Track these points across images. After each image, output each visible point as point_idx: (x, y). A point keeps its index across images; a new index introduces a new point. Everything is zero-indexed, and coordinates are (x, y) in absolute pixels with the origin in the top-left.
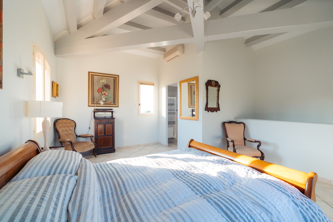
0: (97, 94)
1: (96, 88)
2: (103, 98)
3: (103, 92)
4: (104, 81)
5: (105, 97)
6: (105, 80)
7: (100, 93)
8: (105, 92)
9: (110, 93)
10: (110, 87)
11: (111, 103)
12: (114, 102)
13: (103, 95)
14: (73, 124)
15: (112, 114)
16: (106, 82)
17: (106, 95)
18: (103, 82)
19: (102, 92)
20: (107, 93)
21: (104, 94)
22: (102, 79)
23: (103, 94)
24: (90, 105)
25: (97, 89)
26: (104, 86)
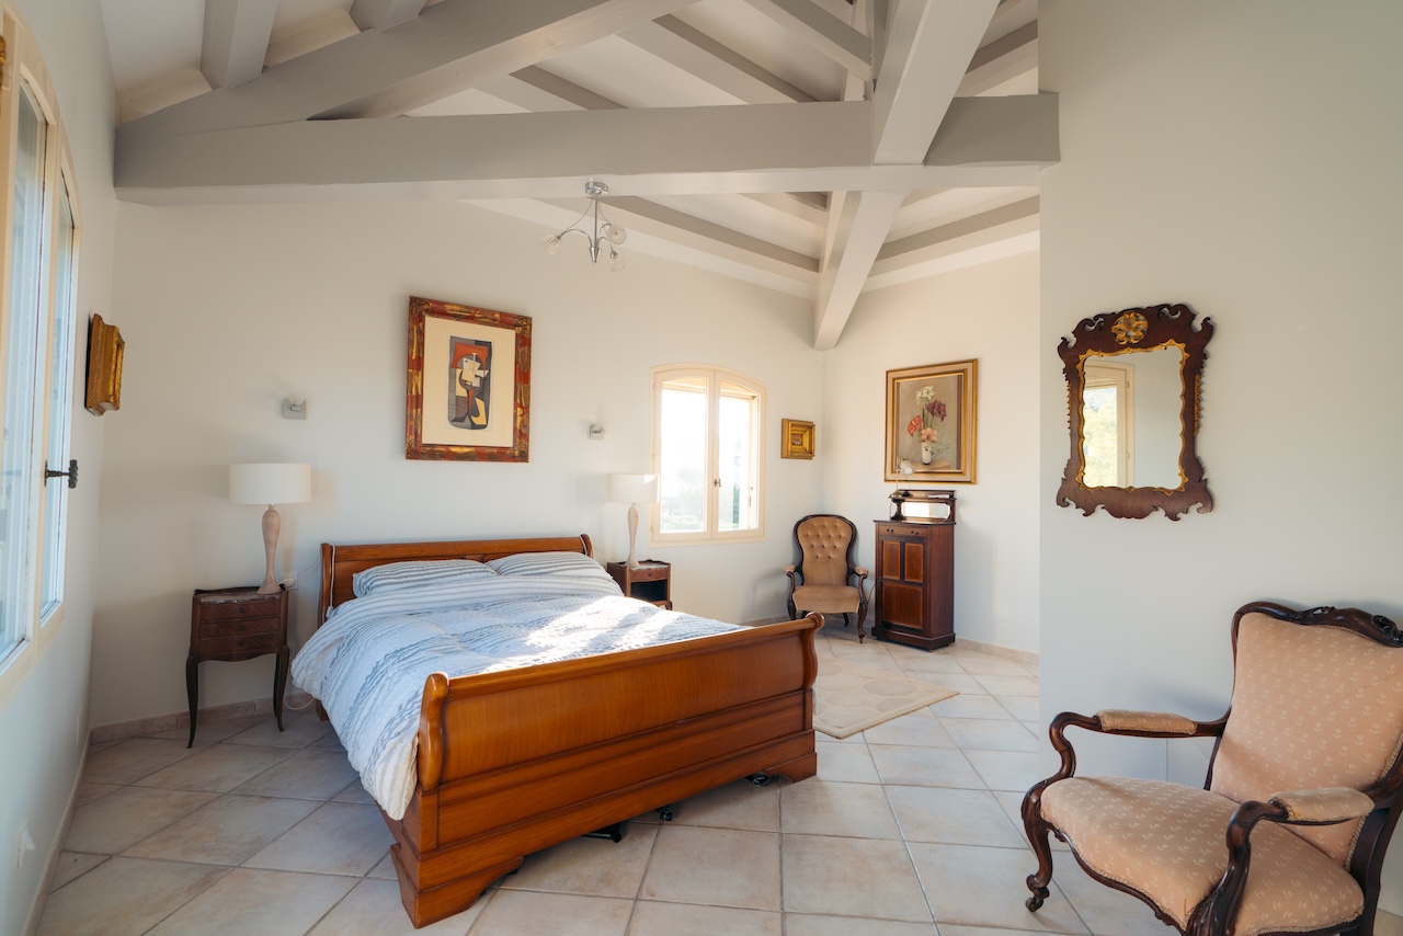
0: (907, 440)
1: (905, 420)
2: (924, 450)
3: (923, 431)
4: (927, 393)
5: (929, 449)
6: (931, 388)
7: (916, 433)
8: (929, 429)
9: (944, 431)
10: (944, 411)
11: (949, 467)
12: (959, 467)
13: (924, 441)
14: (845, 533)
15: (953, 509)
16: (932, 394)
17: (933, 442)
18: (925, 395)
19: (920, 430)
20: (936, 433)
21: (928, 438)
22: (920, 386)
23: (925, 437)
24: (890, 477)
25: (908, 423)
26: (926, 411)
